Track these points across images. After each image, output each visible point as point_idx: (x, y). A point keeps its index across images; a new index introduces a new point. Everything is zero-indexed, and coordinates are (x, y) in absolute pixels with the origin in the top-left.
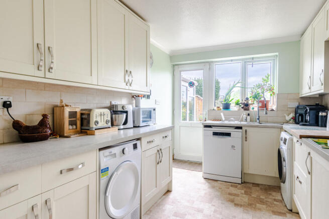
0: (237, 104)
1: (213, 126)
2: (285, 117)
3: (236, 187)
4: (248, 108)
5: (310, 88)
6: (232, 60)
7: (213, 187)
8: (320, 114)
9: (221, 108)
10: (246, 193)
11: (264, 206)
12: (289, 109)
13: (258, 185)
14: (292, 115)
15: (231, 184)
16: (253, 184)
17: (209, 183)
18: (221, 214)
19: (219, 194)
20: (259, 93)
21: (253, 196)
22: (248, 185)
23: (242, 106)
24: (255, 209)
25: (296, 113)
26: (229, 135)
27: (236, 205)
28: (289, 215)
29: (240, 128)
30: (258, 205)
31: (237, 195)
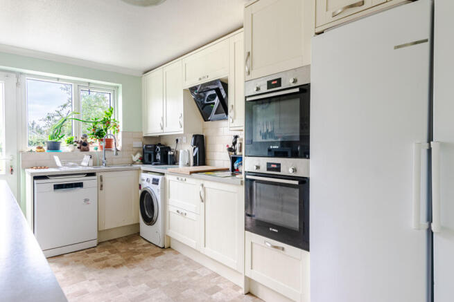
0: (70, 142)
1: (49, 176)
2: (132, 158)
3: (95, 252)
4: (88, 148)
5: (162, 129)
6: (58, 79)
7: (66, 264)
8: (169, 153)
9: (45, 148)
10: (112, 252)
11: (141, 255)
12: (134, 149)
13: (115, 240)
14: (139, 156)
15: (85, 251)
16: (109, 241)
17: (53, 262)
18: (110, 282)
19: (83, 266)
20: (102, 130)
21: (122, 251)
22: (105, 244)
23: (78, 145)
24: (137, 261)
25: (144, 153)
26: (80, 185)
27: (116, 266)
28: (165, 252)
29: (92, 174)
30: (135, 256)
31: (107, 258)
